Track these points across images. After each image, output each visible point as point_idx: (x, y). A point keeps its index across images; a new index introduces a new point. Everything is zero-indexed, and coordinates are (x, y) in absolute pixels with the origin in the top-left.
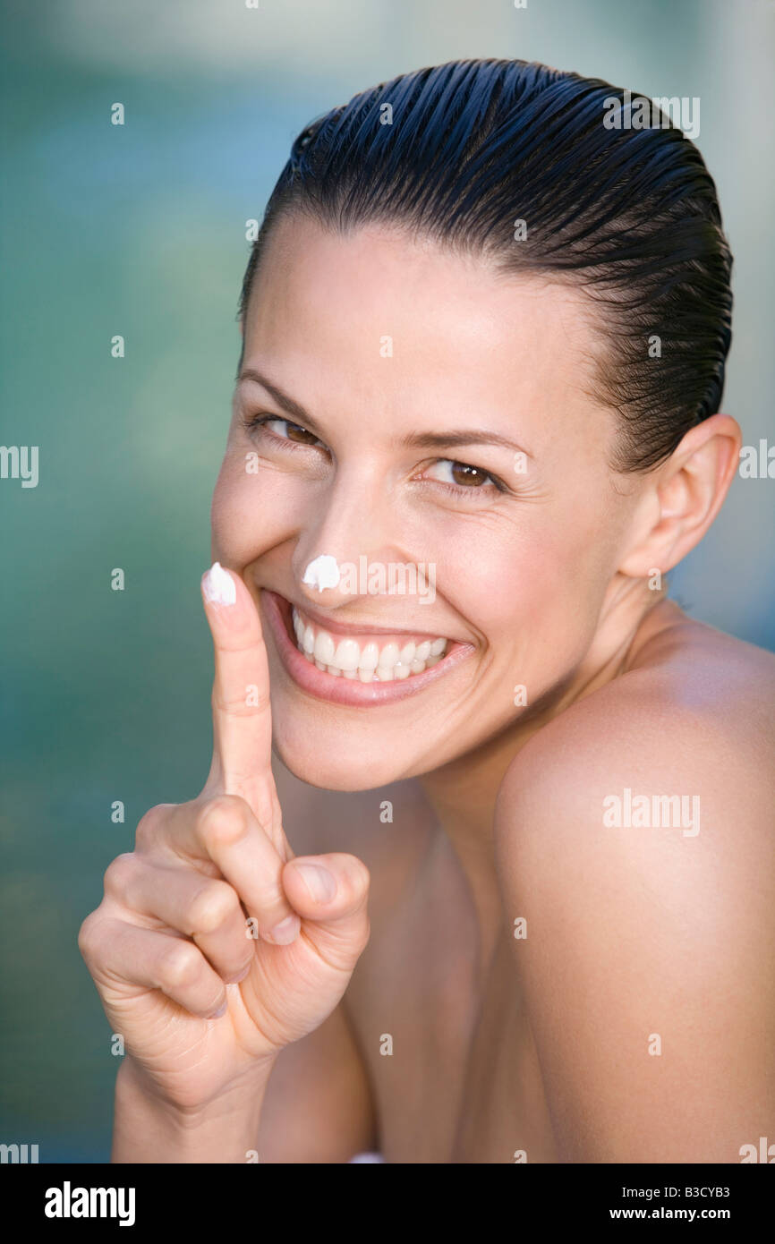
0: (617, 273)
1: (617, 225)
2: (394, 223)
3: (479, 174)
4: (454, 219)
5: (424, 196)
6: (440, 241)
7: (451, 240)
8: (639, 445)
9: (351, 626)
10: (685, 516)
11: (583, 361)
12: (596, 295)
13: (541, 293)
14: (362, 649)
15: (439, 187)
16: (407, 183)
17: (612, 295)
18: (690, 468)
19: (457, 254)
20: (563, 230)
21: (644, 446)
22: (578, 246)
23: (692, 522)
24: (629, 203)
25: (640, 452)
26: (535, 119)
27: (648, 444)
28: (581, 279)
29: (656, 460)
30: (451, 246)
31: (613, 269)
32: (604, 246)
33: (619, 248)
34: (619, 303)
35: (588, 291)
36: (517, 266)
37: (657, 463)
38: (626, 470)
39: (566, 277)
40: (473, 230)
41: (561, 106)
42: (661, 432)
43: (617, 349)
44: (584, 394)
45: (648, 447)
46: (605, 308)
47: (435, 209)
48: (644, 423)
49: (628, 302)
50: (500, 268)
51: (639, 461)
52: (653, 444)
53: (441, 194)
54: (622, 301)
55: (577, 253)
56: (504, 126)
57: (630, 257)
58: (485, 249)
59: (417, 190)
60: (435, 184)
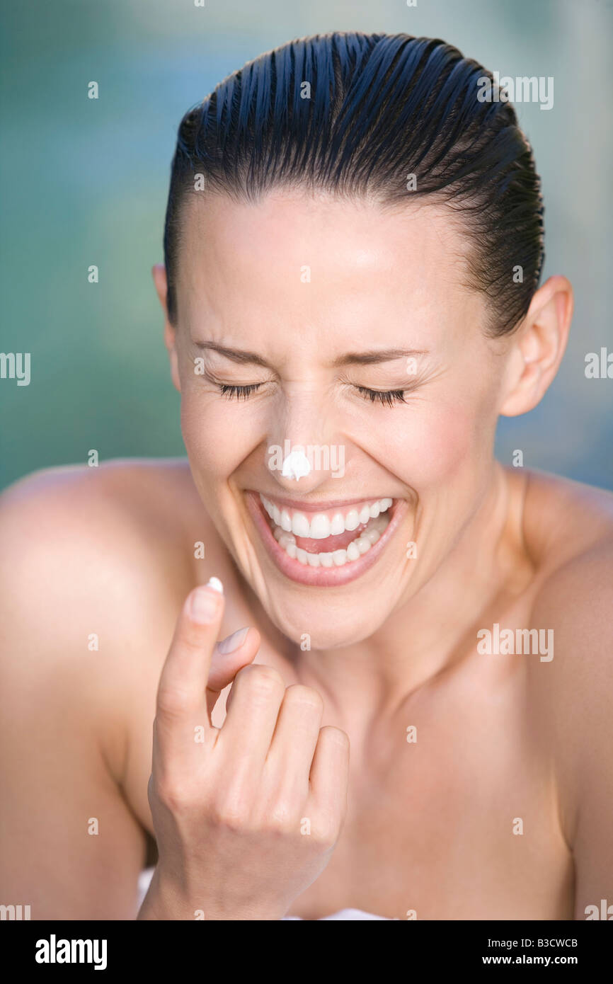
0: (467, 185)
1: (458, 147)
2: (292, 185)
3: (348, 132)
4: (338, 172)
5: (310, 159)
6: (333, 192)
7: (341, 189)
8: (502, 314)
9: (320, 504)
10: (539, 361)
11: (458, 261)
12: (457, 206)
13: (417, 214)
14: (331, 520)
15: (319, 150)
16: (293, 152)
17: (468, 203)
18: (540, 323)
19: (349, 200)
20: (422, 161)
21: (506, 313)
22: (435, 171)
23: (546, 363)
24: (462, 128)
25: (503, 319)
26: (375, 78)
27: (509, 311)
28: (443, 197)
29: (516, 323)
30: (341, 194)
31: (463, 183)
32: (452, 167)
33: (464, 165)
34: (474, 208)
35: (450, 205)
36: (395, 198)
37: (517, 325)
38: (497, 336)
39: (433, 198)
40: (356, 178)
41: (390, 63)
42: (516, 300)
43: (479, 245)
44: (462, 287)
45: (509, 313)
46: (466, 215)
47: (322, 168)
48: (502, 297)
49: (480, 206)
50: (383, 203)
51: (505, 326)
52: (512, 311)
53: (323, 154)
54: (476, 206)
55: (436, 176)
56: (353, 91)
57: (473, 171)
58: (368, 190)
59: (303, 155)
60: (316, 147)
